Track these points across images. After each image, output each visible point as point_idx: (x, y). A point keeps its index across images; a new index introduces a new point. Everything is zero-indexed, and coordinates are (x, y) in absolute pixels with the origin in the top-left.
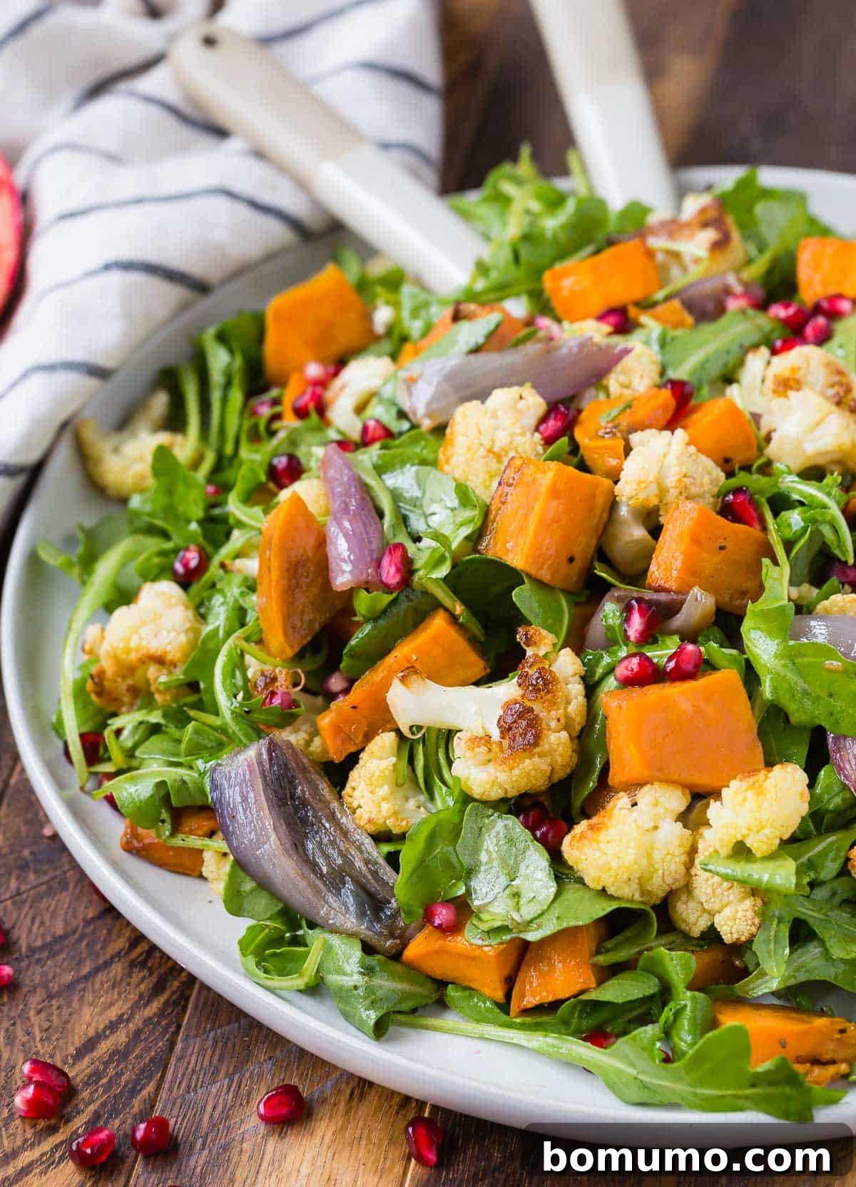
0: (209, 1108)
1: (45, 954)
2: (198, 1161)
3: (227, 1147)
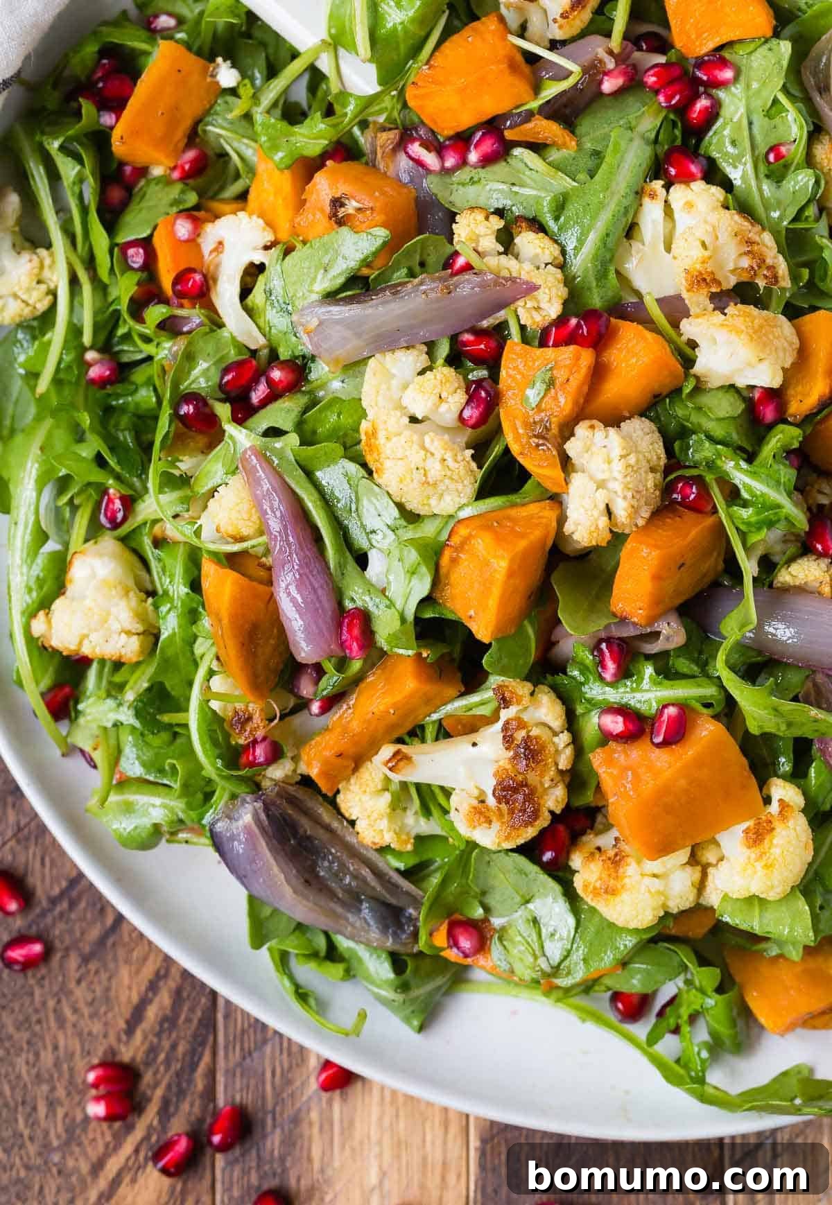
0: (268, 1075)
1: (65, 905)
2: (274, 1142)
3: (296, 1120)
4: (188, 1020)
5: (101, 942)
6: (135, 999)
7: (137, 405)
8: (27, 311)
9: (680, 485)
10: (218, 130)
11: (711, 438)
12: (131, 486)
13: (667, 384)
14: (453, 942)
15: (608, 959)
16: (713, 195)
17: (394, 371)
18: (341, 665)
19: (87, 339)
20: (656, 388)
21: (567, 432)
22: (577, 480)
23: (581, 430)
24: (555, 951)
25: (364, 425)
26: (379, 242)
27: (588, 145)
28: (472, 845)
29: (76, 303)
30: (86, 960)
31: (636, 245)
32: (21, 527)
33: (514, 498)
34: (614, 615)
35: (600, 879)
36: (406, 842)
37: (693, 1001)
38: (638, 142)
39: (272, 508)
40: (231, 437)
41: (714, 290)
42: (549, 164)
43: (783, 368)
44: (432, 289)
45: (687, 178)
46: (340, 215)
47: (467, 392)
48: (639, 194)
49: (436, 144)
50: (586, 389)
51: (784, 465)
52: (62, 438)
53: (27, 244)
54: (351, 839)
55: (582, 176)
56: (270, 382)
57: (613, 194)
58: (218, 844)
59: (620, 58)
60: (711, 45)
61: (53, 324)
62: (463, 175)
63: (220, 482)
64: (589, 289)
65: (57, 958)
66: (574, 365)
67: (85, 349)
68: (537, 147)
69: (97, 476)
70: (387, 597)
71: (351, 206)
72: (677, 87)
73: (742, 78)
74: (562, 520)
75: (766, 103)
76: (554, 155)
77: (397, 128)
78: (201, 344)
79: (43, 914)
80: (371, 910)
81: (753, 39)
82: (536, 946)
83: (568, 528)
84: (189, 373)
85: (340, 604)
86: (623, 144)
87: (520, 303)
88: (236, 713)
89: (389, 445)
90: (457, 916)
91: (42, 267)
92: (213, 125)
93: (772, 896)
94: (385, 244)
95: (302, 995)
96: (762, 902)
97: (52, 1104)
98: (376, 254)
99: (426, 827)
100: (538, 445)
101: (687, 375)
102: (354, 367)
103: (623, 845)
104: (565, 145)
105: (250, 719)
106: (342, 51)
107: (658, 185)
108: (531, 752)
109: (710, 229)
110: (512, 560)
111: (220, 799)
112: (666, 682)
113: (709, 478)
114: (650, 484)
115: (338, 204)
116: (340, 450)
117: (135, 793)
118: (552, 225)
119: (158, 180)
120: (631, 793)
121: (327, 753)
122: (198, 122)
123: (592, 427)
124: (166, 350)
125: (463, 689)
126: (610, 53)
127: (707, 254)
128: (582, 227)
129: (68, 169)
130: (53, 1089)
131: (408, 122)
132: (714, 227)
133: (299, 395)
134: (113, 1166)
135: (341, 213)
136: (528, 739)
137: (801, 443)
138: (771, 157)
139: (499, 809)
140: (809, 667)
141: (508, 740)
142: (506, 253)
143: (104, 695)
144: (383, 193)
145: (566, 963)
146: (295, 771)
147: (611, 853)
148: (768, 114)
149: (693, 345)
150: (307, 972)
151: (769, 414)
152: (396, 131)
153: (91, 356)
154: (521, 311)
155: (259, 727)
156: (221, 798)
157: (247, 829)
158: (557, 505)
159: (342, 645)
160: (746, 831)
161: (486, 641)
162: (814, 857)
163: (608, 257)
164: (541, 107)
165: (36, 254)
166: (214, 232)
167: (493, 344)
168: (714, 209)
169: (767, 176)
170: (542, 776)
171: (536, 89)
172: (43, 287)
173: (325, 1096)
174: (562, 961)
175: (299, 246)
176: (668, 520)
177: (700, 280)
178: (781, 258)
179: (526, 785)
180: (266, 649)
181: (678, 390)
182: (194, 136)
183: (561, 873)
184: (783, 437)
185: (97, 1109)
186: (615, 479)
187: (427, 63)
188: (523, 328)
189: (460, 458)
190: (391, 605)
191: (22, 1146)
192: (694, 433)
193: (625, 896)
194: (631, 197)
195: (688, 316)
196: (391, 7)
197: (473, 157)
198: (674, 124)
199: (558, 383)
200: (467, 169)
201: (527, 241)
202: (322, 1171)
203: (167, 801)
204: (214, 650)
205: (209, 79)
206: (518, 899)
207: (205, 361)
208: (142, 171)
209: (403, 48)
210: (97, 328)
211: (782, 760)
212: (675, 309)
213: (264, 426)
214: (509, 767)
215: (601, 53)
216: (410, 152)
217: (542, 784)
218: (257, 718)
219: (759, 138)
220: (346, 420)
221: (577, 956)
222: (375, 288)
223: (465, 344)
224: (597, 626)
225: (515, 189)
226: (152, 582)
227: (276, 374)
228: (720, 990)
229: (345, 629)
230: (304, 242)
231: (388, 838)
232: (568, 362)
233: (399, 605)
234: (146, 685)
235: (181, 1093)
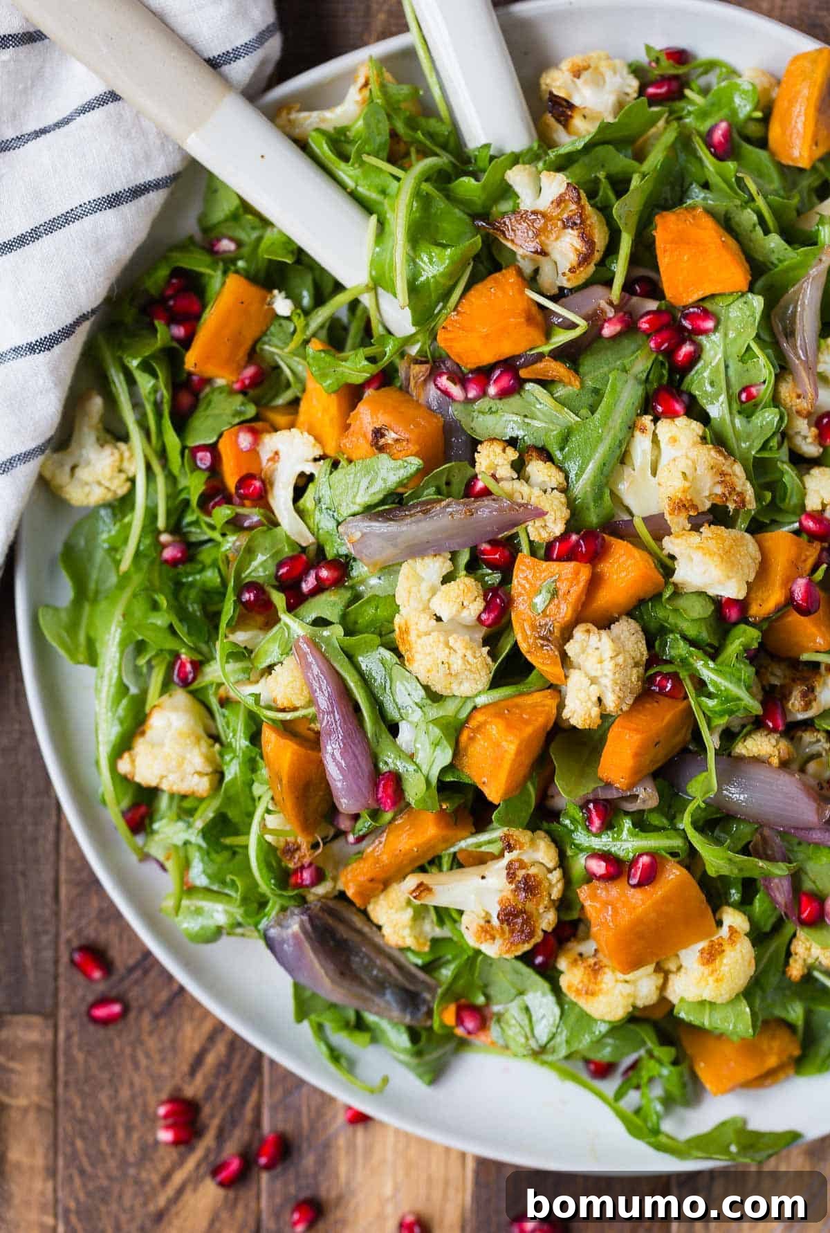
2: (309, 1161)
3: (327, 1146)
4: (240, 1066)
5: (170, 1002)
6: (196, 1047)
7: (204, 583)
8: (109, 496)
9: (658, 679)
10: (273, 349)
11: (684, 638)
12: (200, 653)
13: (650, 589)
14: (460, 1021)
15: (587, 1039)
16: (693, 429)
17: (423, 575)
18: (375, 815)
19: (161, 523)
20: (642, 595)
21: (567, 635)
22: (575, 676)
23: (579, 633)
24: (543, 1031)
25: (398, 620)
26: (412, 469)
27: (589, 383)
28: (478, 952)
29: (150, 489)
30: (157, 1016)
31: (627, 471)
32: (106, 682)
33: (522, 688)
34: (601, 780)
35: (582, 982)
36: (424, 944)
37: (650, 1068)
38: (631, 382)
39: (321, 689)
40: (286, 625)
41: (692, 513)
42: (555, 399)
43: (747, 582)
44: (457, 511)
45: (672, 415)
46: (380, 443)
47: (485, 599)
48: (632, 428)
49: (460, 375)
50: (584, 597)
51: (744, 663)
52: (140, 608)
53: (108, 437)
54: (377, 939)
55: (584, 412)
56: (318, 578)
57: (610, 428)
58: (270, 944)
59: (617, 308)
60: (696, 297)
61: (132, 508)
62: (482, 404)
63: (276, 660)
64: (588, 509)
65: (132, 1015)
66: (574, 579)
67: (159, 533)
68: (545, 383)
69: (170, 644)
70: (415, 763)
71: (390, 436)
72: (665, 334)
73: (721, 328)
74: (561, 706)
75: (740, 350)
76: (561, 391)
77: (426, 362)
78: (260, 540)
79: (122, 980)
80: (393, 993)
81: (731, 294)
82: (528, 1029)
83: (566, 714)
84: (249, 564)
85: (376, 766)
86: (619, 385)
87: (530, 523)
88: (287, 843)
89: (419, 641)
90: (463, 1001)
91: (122, 460)
92: (270, 345)
93: (719, 1001)
94: (418, 470)
95: (335, 1055)
96: (712, 1004)
97: (129, 1130)
98: (411, 478)
99: (438, 932)
100: (542, 646)
101: (667, 583)
102: (389, 569)
103: (600, 956)
104: (570, 384)
105: (298, 848)
106: (380, 290)
107: (647, 419)
108: (530, 887)
109: (690, 463)
110: (520, 745)
111: (273, 909)
112: (643, 835)
113: (683, 675)
114: (634, 678)
115: (379, 435)
116: (377, 640)
117: (203, 899)
118: (558, 455)
119: (221, 389)
120: (611, 924)
121: (361, 879)
122: (257, 341)
123: (588, 631)
124: (231, 542)
125: (474, 830)
126: (611, 303)
127: (687, 484)
128: (583, 457)
129: (145, 383)
130: (129, 1119)
131: (437, 354)
132: (693, 462)
133: (342, 591)
134: (179, 1177)
135: (382, 442)
136: (527, 878)
137: (759, 643)
138: (744, 396)
139: (502, 928)
140: (757, 822)
141: (511, 876)
142: (518, 478)
143: (175, 818)
144: (417, 425)
145: (552, 1043)
146: (335, 887)
147: (592, 961)
148: (742, 360)
149: (672, 557)
150: (341, 1039)
151: (733, 614)
152: (427, 366)
153: (165, 538)
154: (530, 529)
155: (306, 854)
156: (273, 907)
157: (295, 936)
158: (556, 694)
159: (378, 800)
160: (702, 951)
161: (496, 802)
162: (756, 971)
163: (605, 481)
164: (551, 351)
165: (117, 448)
166: (272, 442)
167: (507, 553)
168: (695, 444)
169: (739, 412)
170: (538, 904)
171: (548, 335)
172: (123, 476)
173: (350, 1129)
174: (548, 1042)
175: (343, 463)
176: (648, 706)
177: (681, 506)
178: (748, 485)
179: (525, 912)
180: (316, 799)
181: (659, 595)
182: (253, 354)
183: (550, 974)
184: (744, 637)
185: (165, 1136)
186: (606, 676)
187: (455, 309)
188: (531, 542)
189: (478, 655)
190: (418, 769)
191: (105, 1161)
192: (672, 632)
193: (601, 998)
194: (625, 430)
195: (670, 534)
196: (424, 263)
197: (492, 390)
198: (662, 364)
199: (561, 593)
200: (487, 399)
201: (538, 469)
202: (348, 1184)
203: (227, 908)
204: (270, 794)
205: (266, 307)
206: (514, 992)
207: (263, 554)
208: (207, 381)
209: (434, 297)
210: (169, 513)
211: (733, 891)
212: (659, 527)
213: (314, 616)
214: (511, 897)
215: (603, 304)
216: (439, 385)
217: (537, 910)
218: (304, 847)
219: (733, 380)
220: (382, 613)
221: (561, 1039)
222: (406, 504)
223: (483, 552)
224: (586, 789)
225: (527, 420)
226: (217, 728)
227: (324, 573)
228: (675, 1063)
229: (381, 789)
230: (350, 461)
231: (409, 942)
232: (570, 576)
233: (425, 769)
234: (211, 815)
235: (234, 1123)
